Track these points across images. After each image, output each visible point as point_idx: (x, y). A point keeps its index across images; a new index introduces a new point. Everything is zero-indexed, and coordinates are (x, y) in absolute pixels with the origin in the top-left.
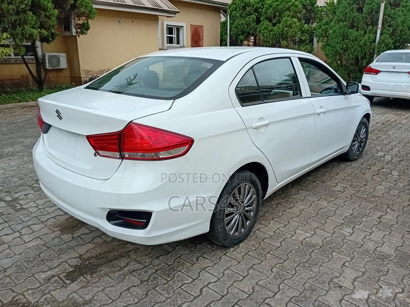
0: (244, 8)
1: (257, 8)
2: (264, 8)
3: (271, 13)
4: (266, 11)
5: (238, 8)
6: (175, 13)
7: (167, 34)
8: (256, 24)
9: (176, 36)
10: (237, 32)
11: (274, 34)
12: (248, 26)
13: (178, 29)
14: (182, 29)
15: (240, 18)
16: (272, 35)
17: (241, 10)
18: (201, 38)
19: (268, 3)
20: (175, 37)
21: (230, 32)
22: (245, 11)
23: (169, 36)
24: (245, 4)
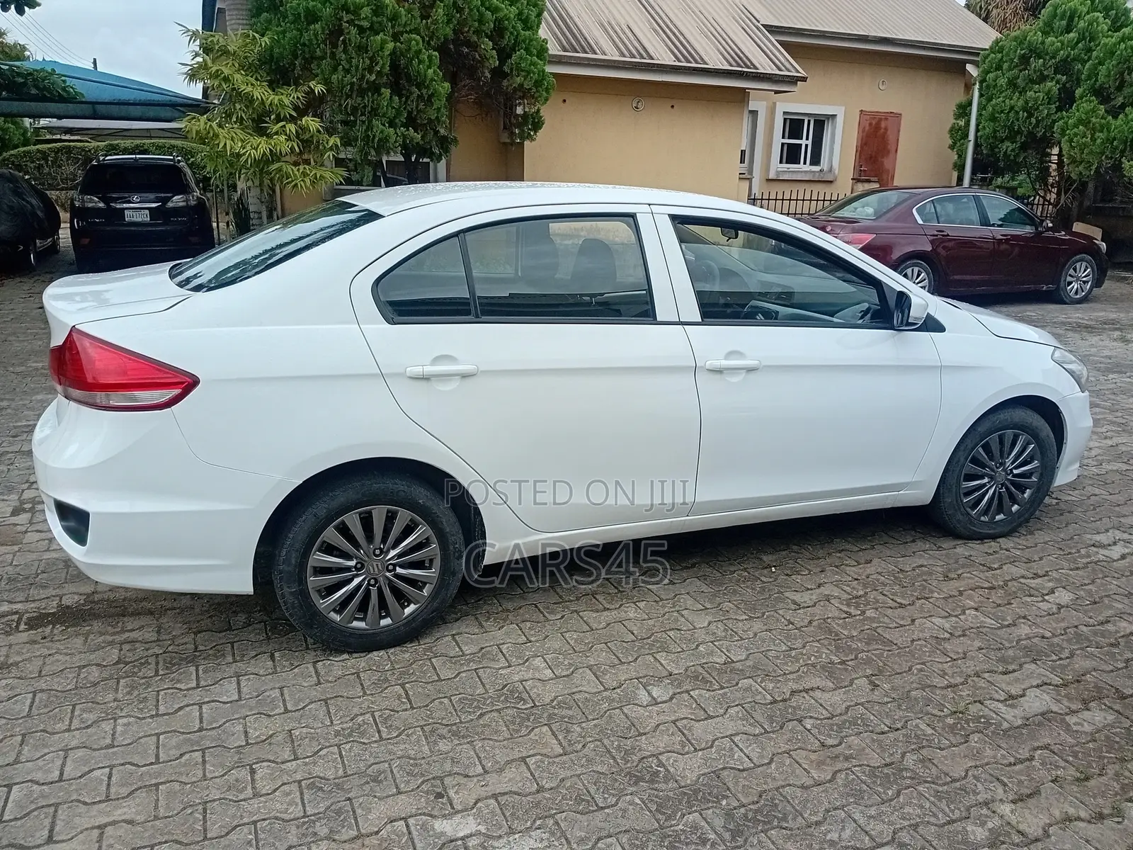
0: (1025, 60)
1: (1064, 61)
2: (1089, 58)
3: (1108, 76)
4: (1096, 69)
5: (1006, 62)
6: (793, 81)
7: (783, 137)
8: (1059, 109)
9: (810, 142)
10: (995, 131)
11: (1108, 139)
12: (1030, 115)
13: (821, 123)
14: (832, 123)
15: (1009, 92)
16: (1099, 141)
17: (1015, 67)
18: (891, 147)
19: (1105, 45)
20: (807, 146)
21: (977, 130)
22: (1025, 70)
23: (788, 144)
24: (1031, 51)
